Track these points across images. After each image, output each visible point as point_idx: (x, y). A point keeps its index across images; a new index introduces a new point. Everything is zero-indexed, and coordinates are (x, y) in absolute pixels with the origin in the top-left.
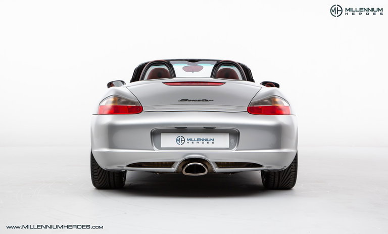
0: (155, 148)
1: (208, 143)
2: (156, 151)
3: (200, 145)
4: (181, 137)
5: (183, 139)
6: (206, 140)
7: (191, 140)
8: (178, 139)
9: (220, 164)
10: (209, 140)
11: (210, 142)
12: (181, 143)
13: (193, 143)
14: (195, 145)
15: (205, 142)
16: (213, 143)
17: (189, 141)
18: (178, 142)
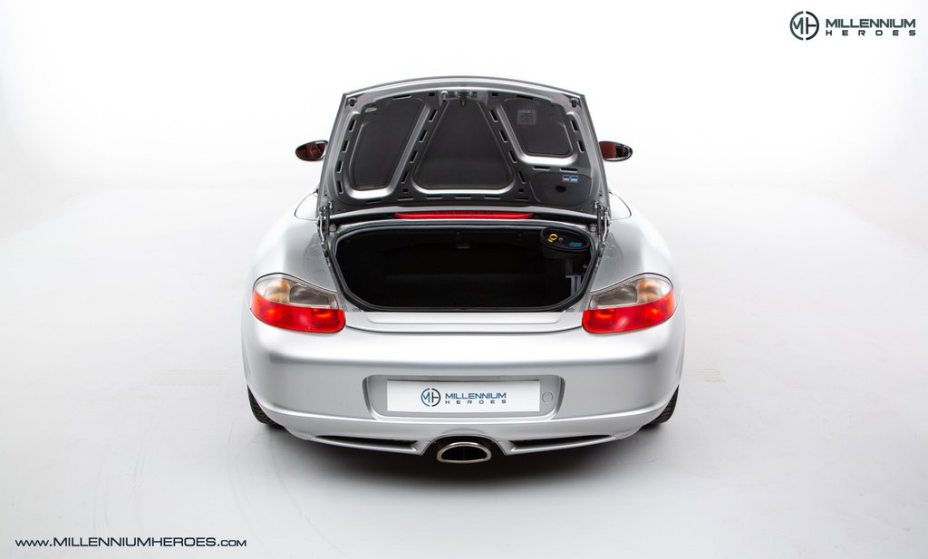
0: (375, 414)
1: (492, 402)
2: (379, 421)
3: (475, 407)
4: (431, 391)
5: (436, 395)
6: (489, 396)
7: (454, 396)
8: (426, 394)
9: (518, 444)
10: (494, 395)
11: (499, 401)
12: (431, 404)
13: (458, 402)
14: (464, 407)
15: (487, 401)
16: (504, 402)
17: (451, 399)
18: (426, 401)
